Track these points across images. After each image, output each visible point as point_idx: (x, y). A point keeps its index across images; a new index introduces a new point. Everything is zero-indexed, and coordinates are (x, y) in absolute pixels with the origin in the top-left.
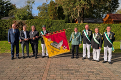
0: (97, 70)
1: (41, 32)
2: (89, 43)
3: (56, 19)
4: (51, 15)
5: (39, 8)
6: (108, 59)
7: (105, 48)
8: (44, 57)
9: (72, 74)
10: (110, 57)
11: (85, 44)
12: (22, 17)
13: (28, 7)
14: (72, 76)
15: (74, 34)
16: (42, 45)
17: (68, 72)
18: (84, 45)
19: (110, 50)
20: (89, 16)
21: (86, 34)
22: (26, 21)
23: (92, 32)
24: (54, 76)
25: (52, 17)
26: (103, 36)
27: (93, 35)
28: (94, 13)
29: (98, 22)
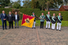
4: (33, 6)
5: (23, 2)
7: (57, 23)
10: (60, 27)
12: (17, 7)
18: (47, 22)
19: (60, 24)
22: (19, 9)
27: (52, 17)
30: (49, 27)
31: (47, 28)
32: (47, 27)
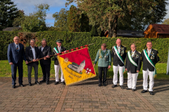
0: (132, 103)
1: (55, 49)
2: (122, 65)
3: (78, 31)
4: (71, 26)
5: (55, 16)
6: (148, 87)
7: (144, 72)
8: (58, 83)
9: (97, 107)
10: (151, 84)
11: (116, 65)
12: (31, 28)
13: (40, 14)
14: (96, 110)
15: (101, 52)
16: (56, 66)
17: (90, 104)
20: (125, 27)
21: (117, 51)
22: (36, 33)
23: (125, 49)
24: (70, 110)
25: (73, 28)
26: (142, 55)
28: (132, 23)
29: (138, 35)
30: (121, 83)
31: (116, 86)
32: (115, 82)
